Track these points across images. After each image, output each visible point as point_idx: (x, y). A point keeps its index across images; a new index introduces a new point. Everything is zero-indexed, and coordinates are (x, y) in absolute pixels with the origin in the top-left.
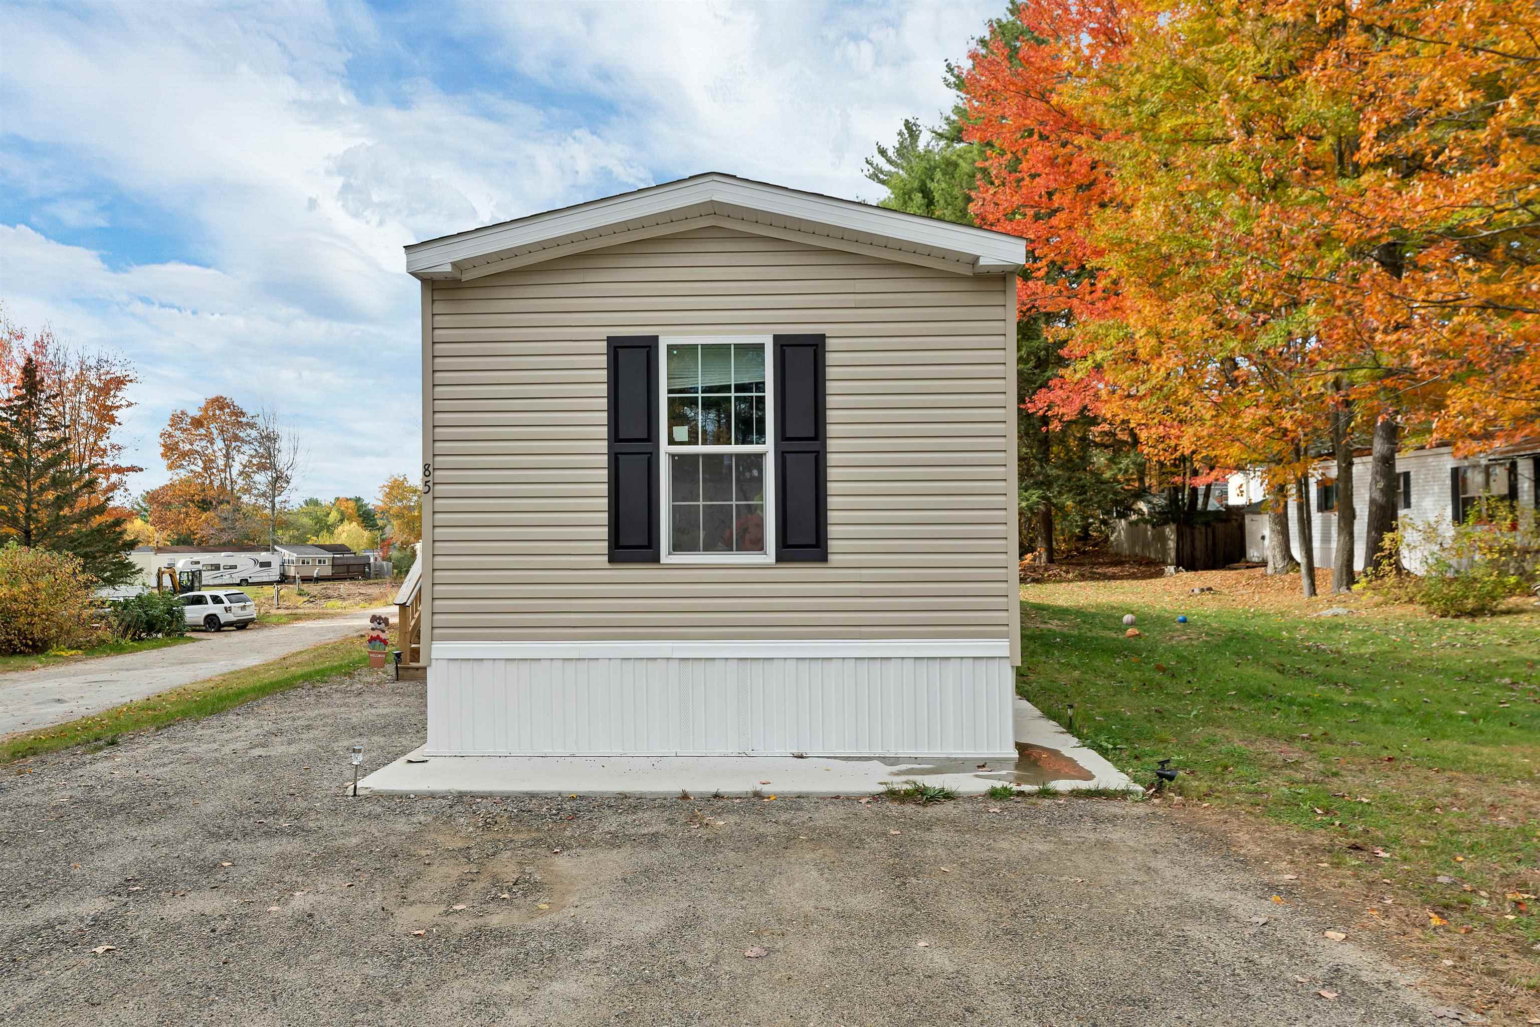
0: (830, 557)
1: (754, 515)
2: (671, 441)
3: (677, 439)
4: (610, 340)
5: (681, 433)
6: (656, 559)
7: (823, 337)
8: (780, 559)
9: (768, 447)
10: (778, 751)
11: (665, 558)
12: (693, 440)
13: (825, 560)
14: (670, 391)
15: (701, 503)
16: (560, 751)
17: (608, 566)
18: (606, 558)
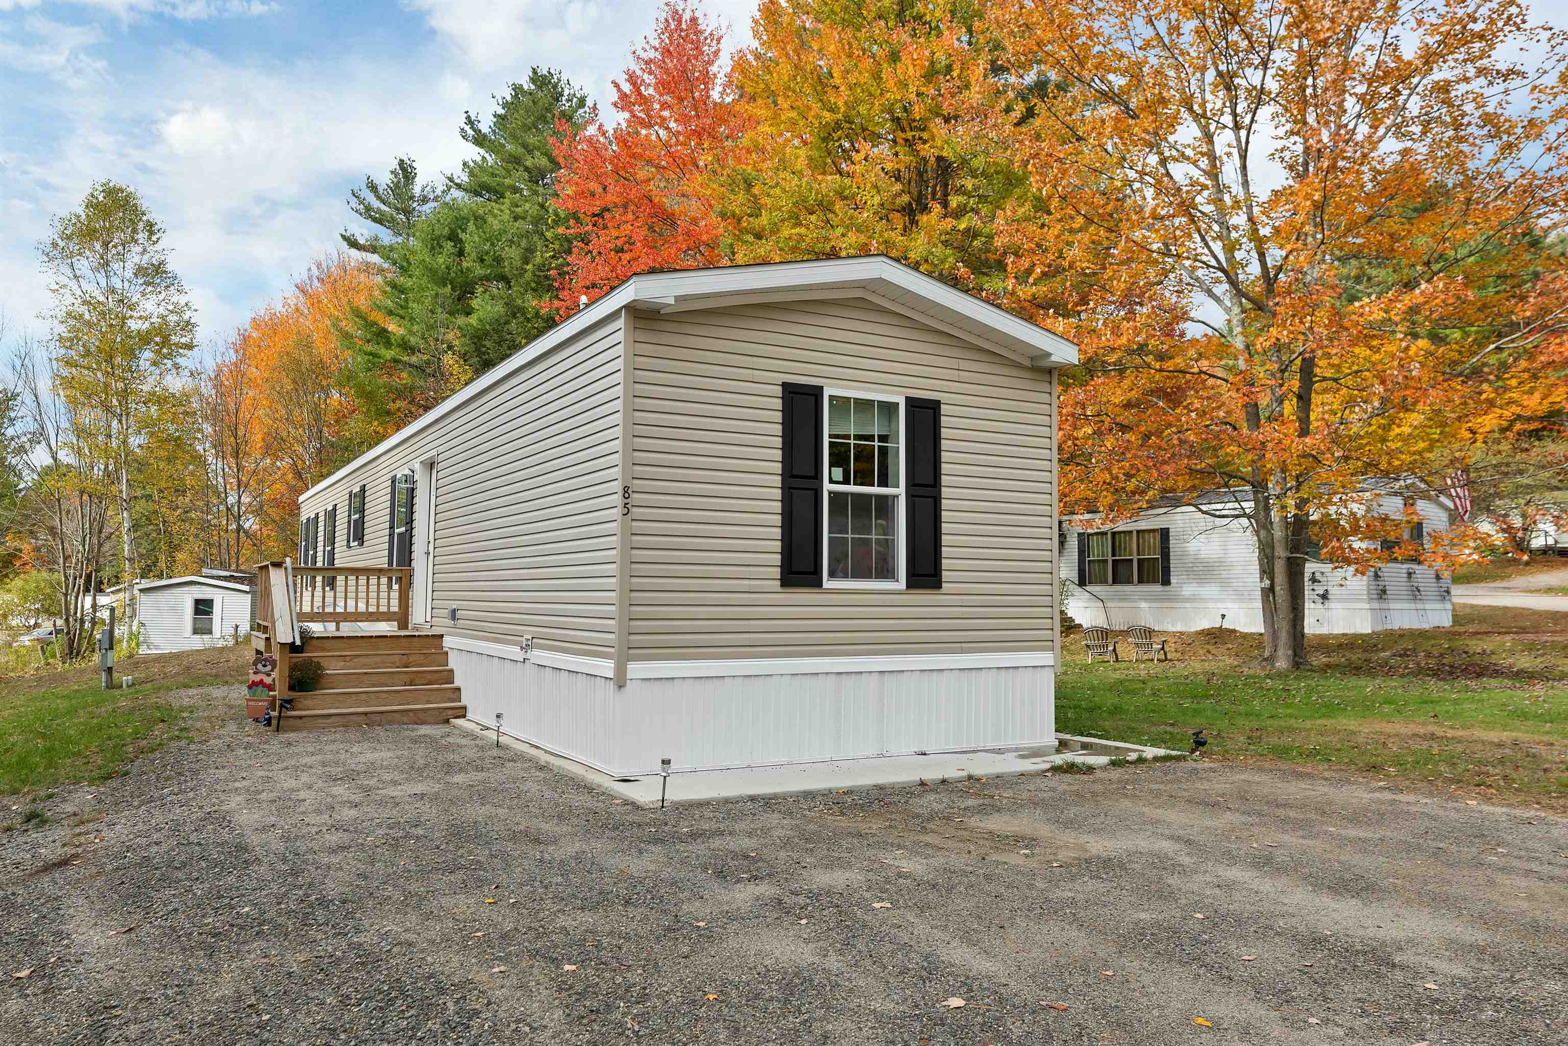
0: (944, 585)
1: (888, 546)
2: (831, 481)
3: (834, 479)
4: (785, 385)
5: (838, 473)
6: (820, 585)
7: (938, 403)
8: (909, 586)
9: (900, 491)
10: (905, 751)
11: (827, 584)
12: (846, 481)
13: (939, 586)
14: (830, 436)
15: (850, 536)
16: (737, 763)
17: (780, 589)
18: (779, 583)
